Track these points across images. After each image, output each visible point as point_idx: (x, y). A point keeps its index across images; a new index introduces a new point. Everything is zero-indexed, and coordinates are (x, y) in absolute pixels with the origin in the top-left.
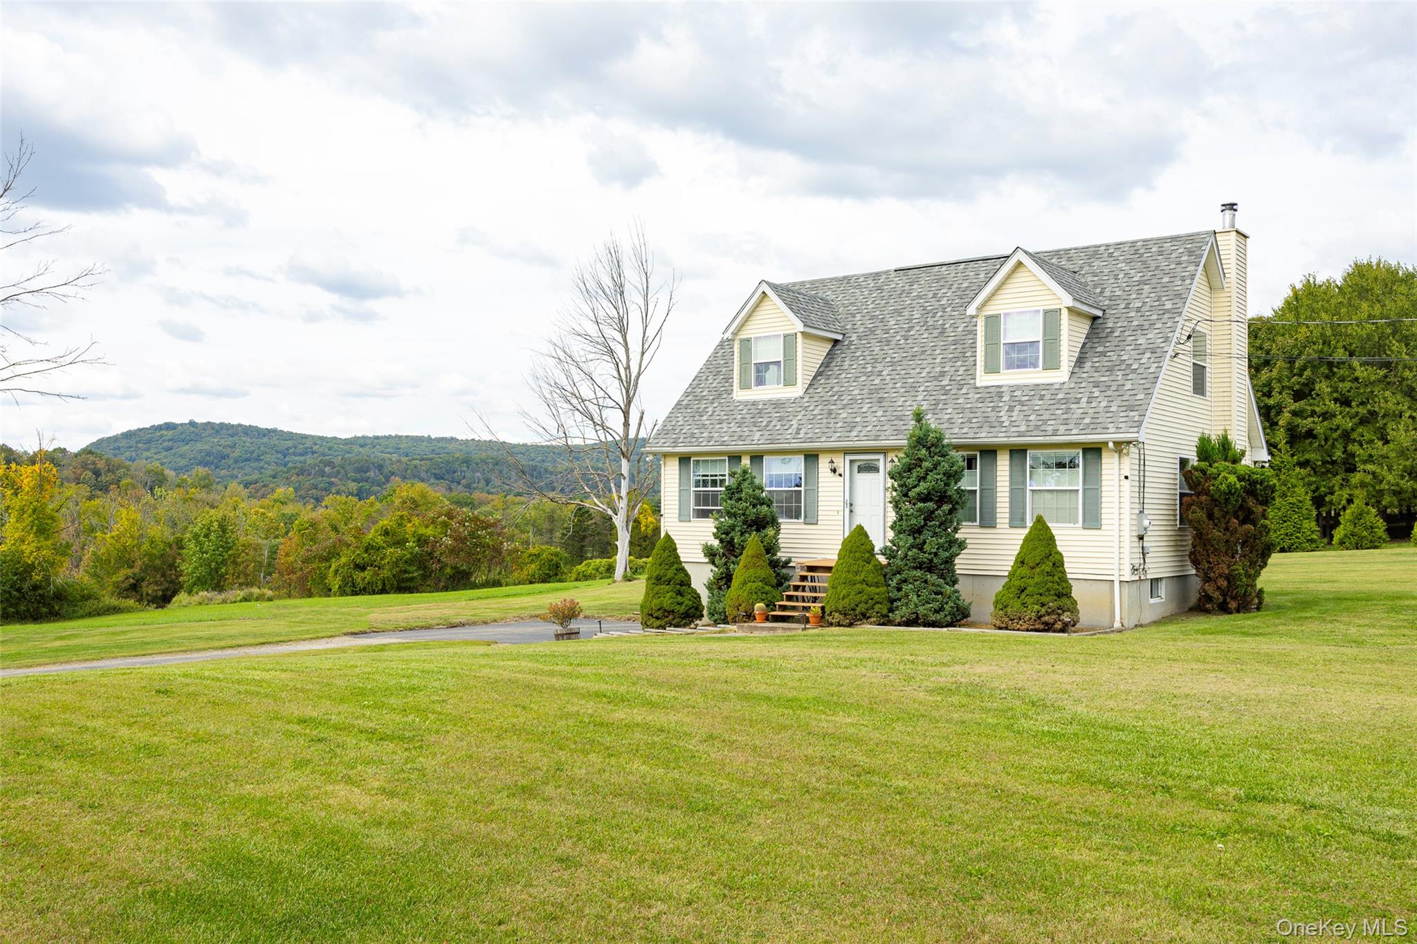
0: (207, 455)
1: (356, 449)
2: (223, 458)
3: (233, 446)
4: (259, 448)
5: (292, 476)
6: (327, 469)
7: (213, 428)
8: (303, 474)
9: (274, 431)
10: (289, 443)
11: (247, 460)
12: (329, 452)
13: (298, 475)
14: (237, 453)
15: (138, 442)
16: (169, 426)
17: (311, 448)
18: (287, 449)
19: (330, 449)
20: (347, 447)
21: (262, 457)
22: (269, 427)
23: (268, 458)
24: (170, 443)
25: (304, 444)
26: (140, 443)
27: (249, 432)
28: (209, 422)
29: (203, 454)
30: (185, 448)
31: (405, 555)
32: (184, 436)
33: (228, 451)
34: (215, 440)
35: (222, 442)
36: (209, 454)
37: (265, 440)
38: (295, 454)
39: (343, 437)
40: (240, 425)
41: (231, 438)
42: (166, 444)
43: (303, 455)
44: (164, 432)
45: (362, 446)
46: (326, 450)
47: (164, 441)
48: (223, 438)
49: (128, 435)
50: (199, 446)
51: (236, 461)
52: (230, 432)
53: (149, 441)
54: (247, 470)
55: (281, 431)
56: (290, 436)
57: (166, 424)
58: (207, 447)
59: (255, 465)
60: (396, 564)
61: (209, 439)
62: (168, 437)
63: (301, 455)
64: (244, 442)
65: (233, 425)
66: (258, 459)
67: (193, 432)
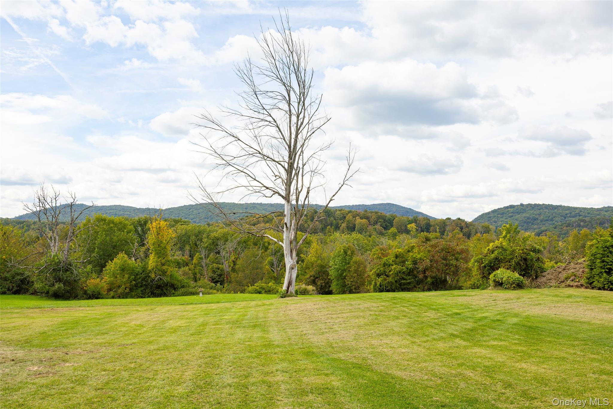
0: (528, 219)
1: (603, 213)
2: (535, 220)
3: (540, 214)
4: (552, 214)
5: (564, 227)
6: (582, 223)
7: (531, 206)
8: (569, 226)
9: (560, 206)
10: (567, 212)
11: (547, 220)
12: (588, 215)
13: (567, 227)
14: (542, 218)
15: (498, 214)
16: (511, 207)
17: (579, 213)
18: (566, 215)
19: (588, 213)
20: (598, 213)
21: (554, 219)
22: (558, 205)
23: (556, 219)
24: (512, 214)
25: (575, 212)
26: (499, 214)
27: (548, 207)
28: (529, 204)
29: (526, 218)
30: (518, 216)
31: (403, 269)
32: (518, 211)
33: (537, 216)
34: (532, 212)
35: (535, 212)
36: (528, 218)
37: (556, 210)
38: (570, 217)
39: (596, 207)
40: (543, 204)
41: (539, 211)
42: (510, 214)
43: (575, 217)
44: (509, 209)
45: (606, 211)
46: (587, 214)
47: (509, 213)
48: (535, 211)
49: (494, 211)
50: (524, 215)
51: (541, 221)
52: (539, 208)
53: (503, 214)
54: (547, 225)
55: (563, 206)
56: (569, 208)
57: (510, 205)
58: (528, 215)
59: (551, 222)
60: (397, 274)
61: (528, 211)
62: (510, 212)
63: (573, 217)
64: (545, 212)
65: (540, 205)
66: (552, 220)
67: (522, 209)
